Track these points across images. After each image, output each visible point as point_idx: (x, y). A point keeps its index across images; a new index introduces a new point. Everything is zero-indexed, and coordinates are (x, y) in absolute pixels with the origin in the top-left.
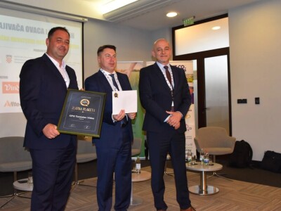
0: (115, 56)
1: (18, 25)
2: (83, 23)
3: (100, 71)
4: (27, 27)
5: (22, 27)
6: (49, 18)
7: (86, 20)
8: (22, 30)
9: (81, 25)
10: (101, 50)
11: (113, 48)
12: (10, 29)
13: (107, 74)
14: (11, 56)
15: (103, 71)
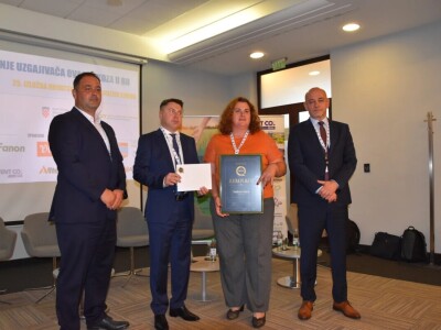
0: (181, 112)
1: (58, 68)
2: (141, 66)
3: (160, 130)
4: (69, 71)
5: (63, 70)
6: (97, 60)
7: (145, 61)
8: (63, 74)
9: (138, 68)
10: (164, 104)
11: (180, 103)
12: (47, 73)
13: (167, 133)
14: (48, 108)
15: (163, 129)
